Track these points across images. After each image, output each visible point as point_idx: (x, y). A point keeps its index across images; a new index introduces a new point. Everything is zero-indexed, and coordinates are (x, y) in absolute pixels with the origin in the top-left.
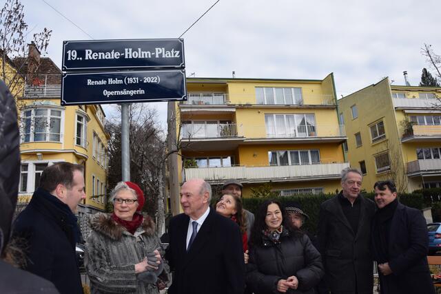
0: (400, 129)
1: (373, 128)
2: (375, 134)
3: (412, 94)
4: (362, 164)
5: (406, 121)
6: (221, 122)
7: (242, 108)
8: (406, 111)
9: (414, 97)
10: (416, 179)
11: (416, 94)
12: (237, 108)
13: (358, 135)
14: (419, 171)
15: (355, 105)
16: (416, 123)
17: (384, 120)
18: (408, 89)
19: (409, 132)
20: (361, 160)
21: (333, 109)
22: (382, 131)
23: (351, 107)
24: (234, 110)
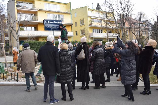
0: (89, 23)
1: (81, 21)
2: (81, 23)
3: (93, 12)
4: (76, 32)
5: (91, 20)
6: (32, 14)
7: (40, 10)
8: (91, 17)
9: (94, 13)
10: (92, 38)
11: (95, 12)
12: (38, 10)
13: (76, 23)
14: (93, 36)
15: (76, 13)
16: (93, 21)
17: (84, 19)
18: (92, 10)
19: (91, 24)
20: (76, 31)
21: (70, 14)
22: (83, 22)
23: (75, 13)
24: (37, 11)
